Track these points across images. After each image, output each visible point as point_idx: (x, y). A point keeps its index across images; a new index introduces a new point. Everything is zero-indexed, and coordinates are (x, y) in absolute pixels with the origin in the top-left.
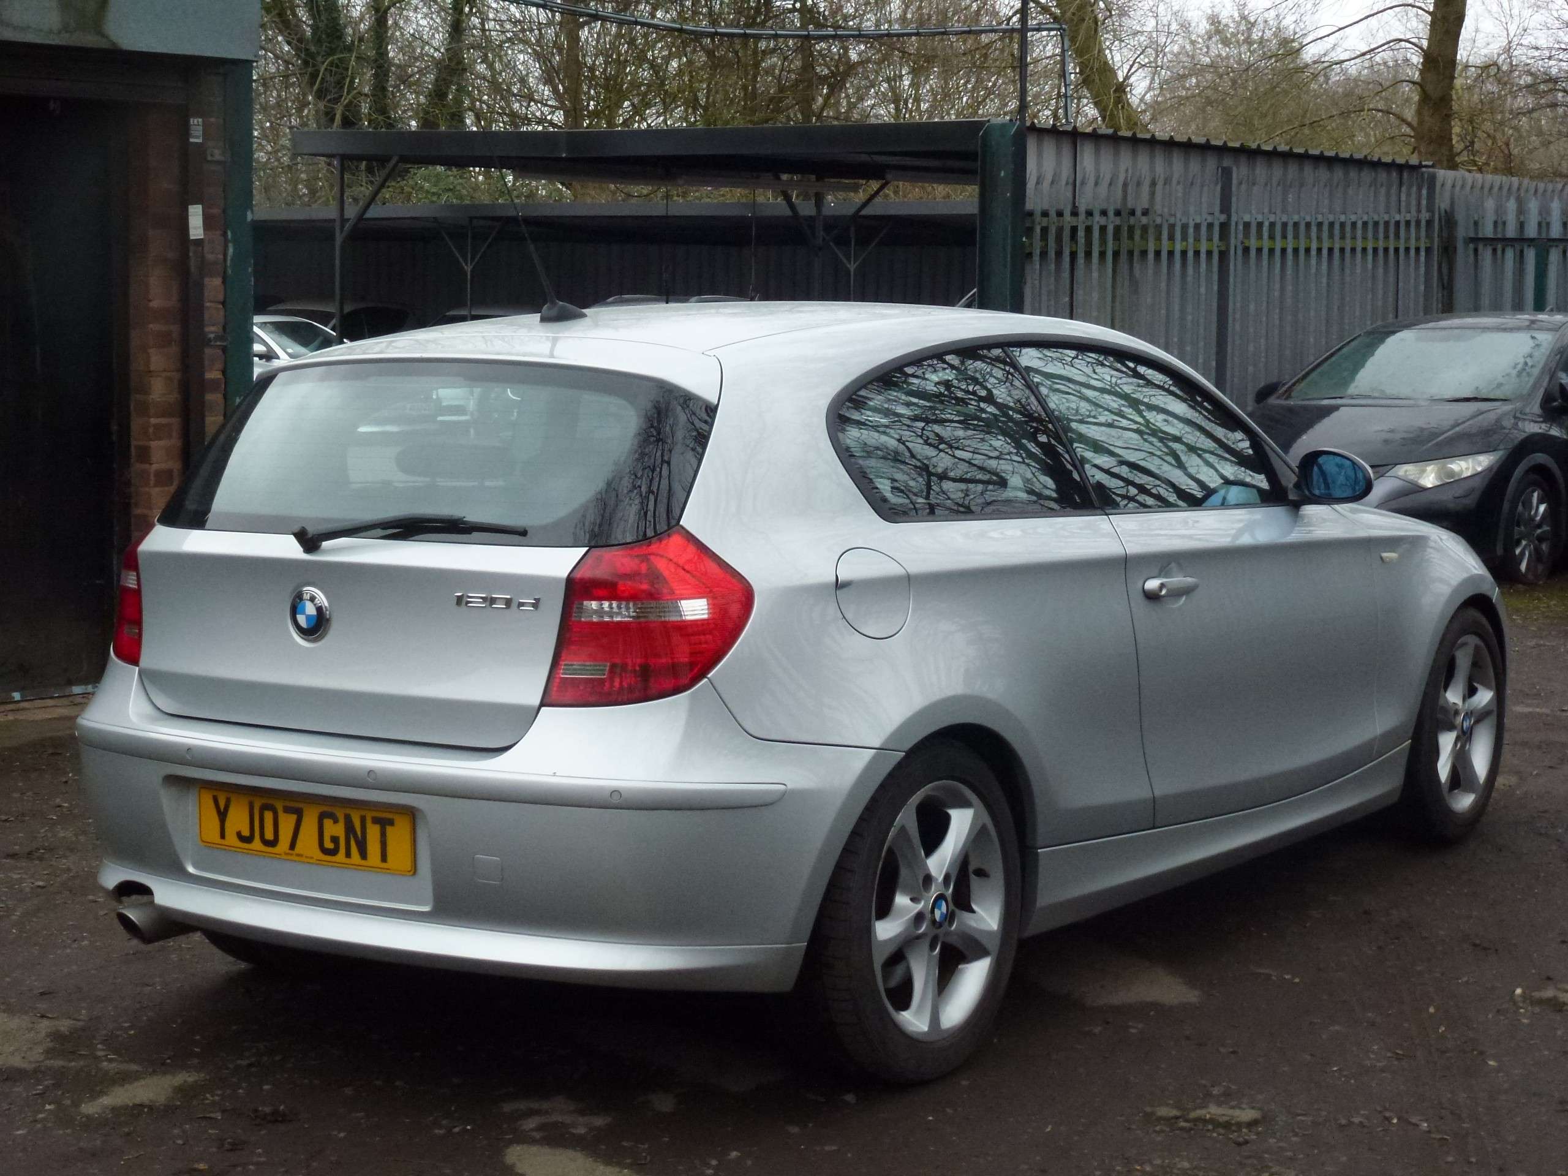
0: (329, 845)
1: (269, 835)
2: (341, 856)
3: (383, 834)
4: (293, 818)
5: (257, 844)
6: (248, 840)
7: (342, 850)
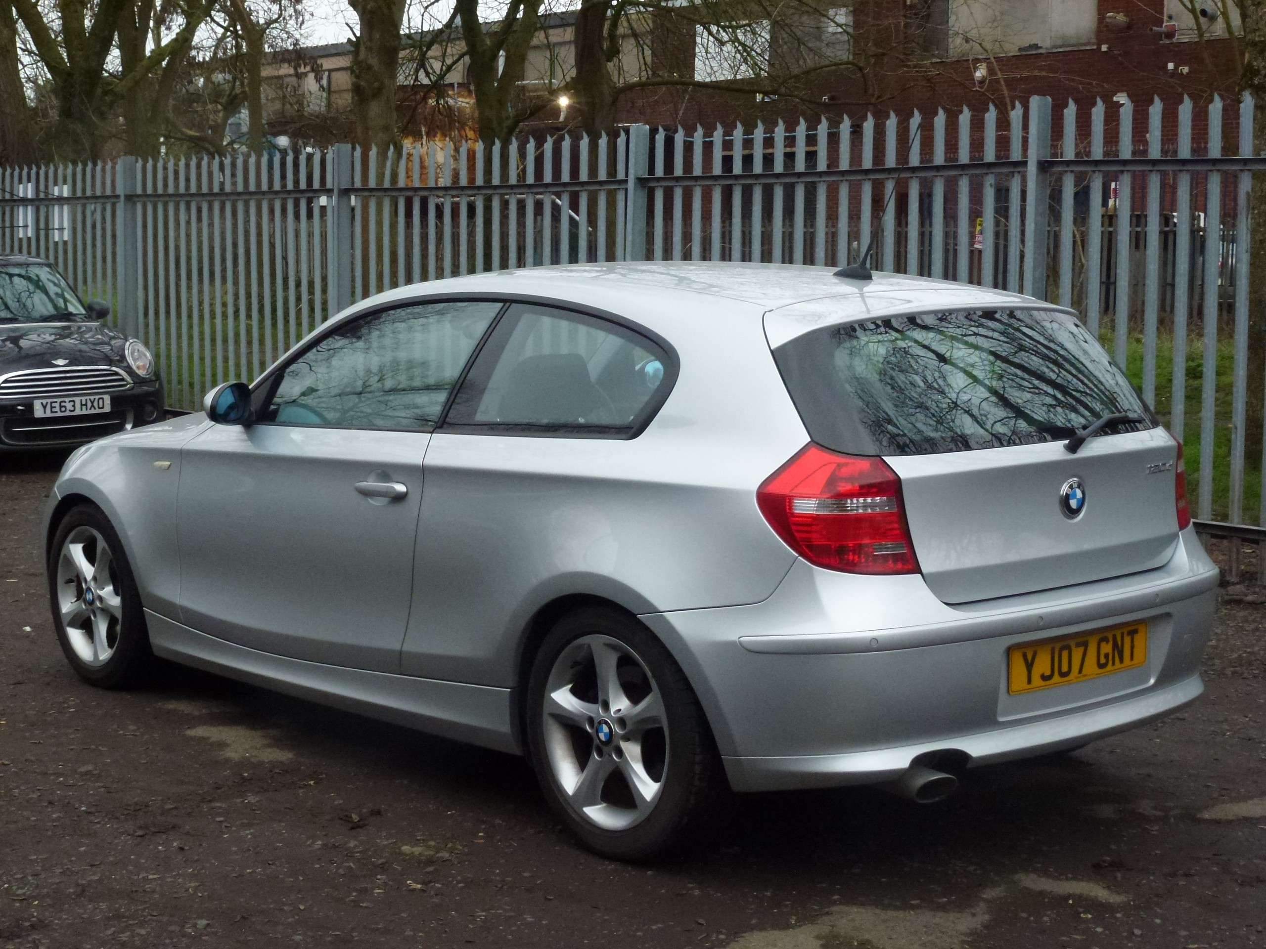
0: (1103, 661)
1: (1065, 669)
2: (1109, 667)
3: (1132, 641)
4: (1081, 649)
5: (1056, 678)
6: (1049, 678)
7: (1110, 662)
